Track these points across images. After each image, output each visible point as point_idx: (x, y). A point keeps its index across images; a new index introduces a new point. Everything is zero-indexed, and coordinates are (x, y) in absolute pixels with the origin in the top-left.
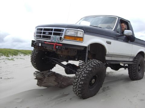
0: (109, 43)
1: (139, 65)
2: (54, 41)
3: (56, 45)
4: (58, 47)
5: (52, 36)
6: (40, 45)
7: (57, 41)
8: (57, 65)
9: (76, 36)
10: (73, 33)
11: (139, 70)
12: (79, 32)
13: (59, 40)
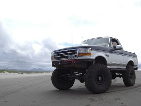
0: (107, 56)
1: (131, 74)
2: (71, 59)
3: (74, 61)
4: (76, 62)
6: (60, 64)
7: (73, 58)
9: (86, 52)
10: (84, 51)
11: (131, 78)
12: (88, 50)
13: (75, 57)
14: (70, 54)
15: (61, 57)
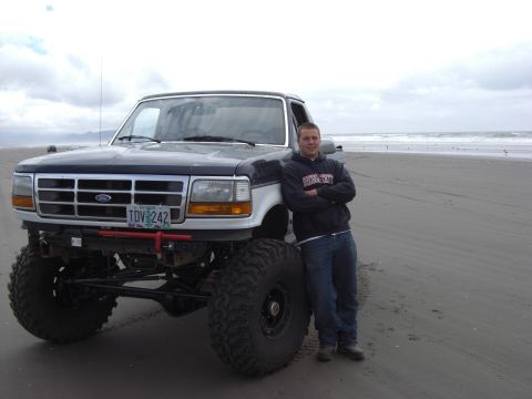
2: (143, 224)
5: (132, 206)
6: (77, 242)
7: (159, 223)
8: (120, 300)
13: (169, 220)
14: (140, 199)
15: (83, 211)
